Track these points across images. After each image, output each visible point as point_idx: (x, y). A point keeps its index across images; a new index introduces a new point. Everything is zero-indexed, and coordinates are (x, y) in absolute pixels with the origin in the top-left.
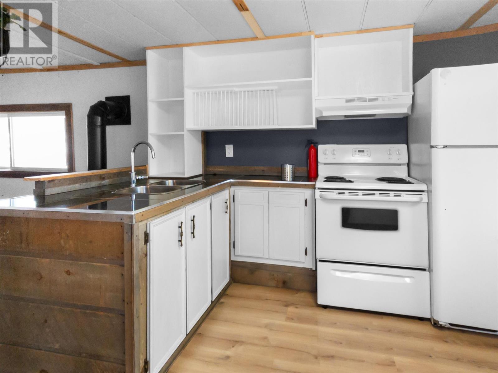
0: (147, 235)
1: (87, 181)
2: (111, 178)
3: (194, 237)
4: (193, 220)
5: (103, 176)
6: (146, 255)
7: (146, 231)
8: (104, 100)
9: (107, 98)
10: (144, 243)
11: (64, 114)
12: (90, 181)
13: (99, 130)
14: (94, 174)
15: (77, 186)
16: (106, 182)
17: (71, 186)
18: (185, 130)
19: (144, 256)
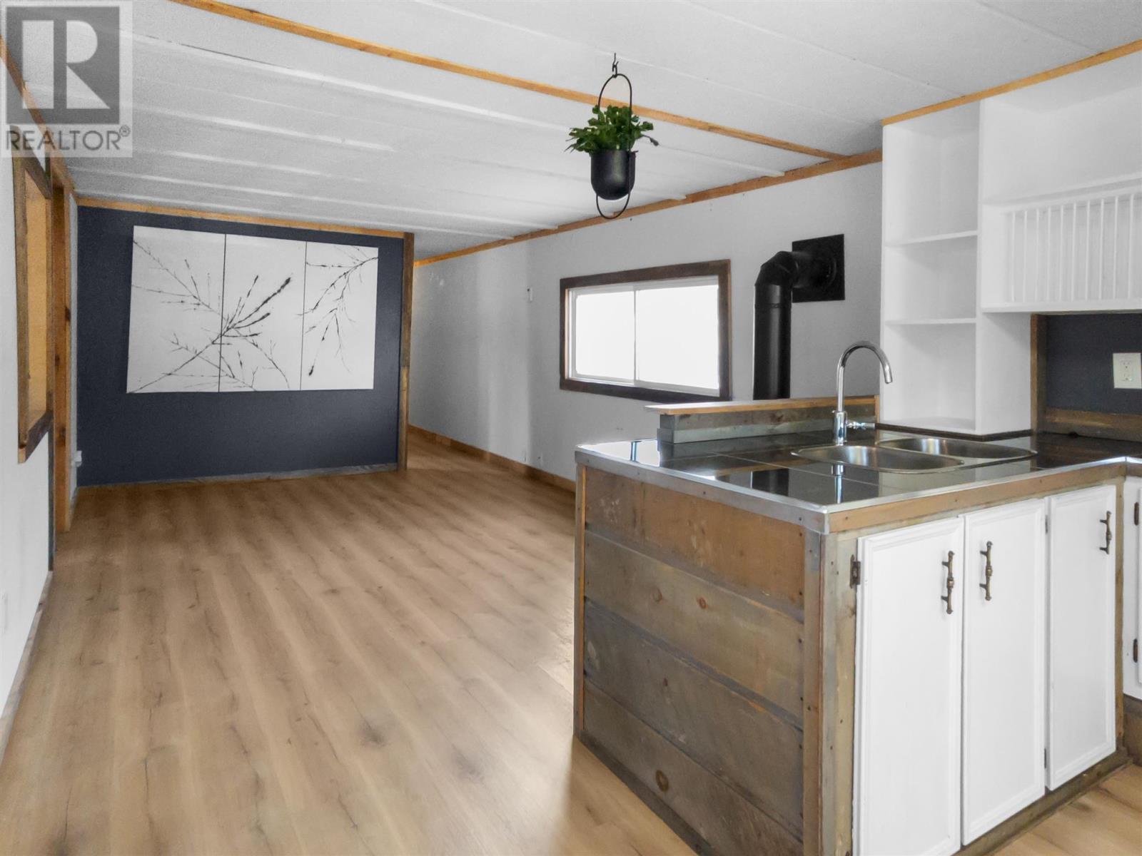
0: (856, 566)
1: (746, 422)
2: (796, 420)
3: (988, 597)
4: (986, 554)
5: (779, 415)
6: (854, 612)
7: (855, 556)
8: (789, 249)
9: (797, 245)
10: (848, 583)
11: (717, 281)
12: (753, 423)
13: (776, 315)
14: (760, 409)
15: (727, 431)
16: (784, 427)
17: (718, 429)
18: (979, 313)
19: (849, 612)
